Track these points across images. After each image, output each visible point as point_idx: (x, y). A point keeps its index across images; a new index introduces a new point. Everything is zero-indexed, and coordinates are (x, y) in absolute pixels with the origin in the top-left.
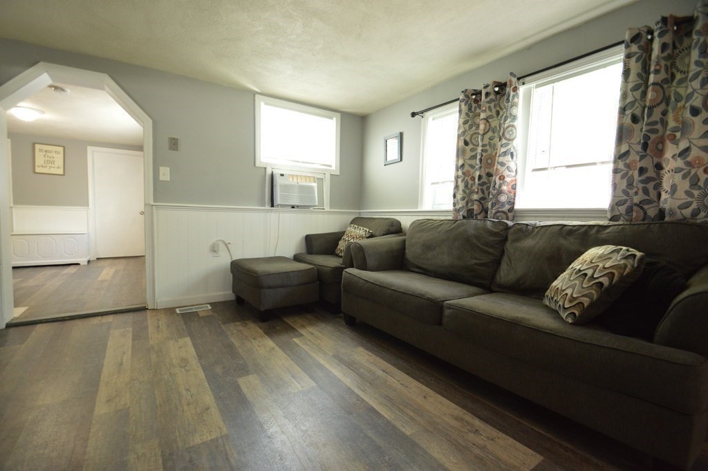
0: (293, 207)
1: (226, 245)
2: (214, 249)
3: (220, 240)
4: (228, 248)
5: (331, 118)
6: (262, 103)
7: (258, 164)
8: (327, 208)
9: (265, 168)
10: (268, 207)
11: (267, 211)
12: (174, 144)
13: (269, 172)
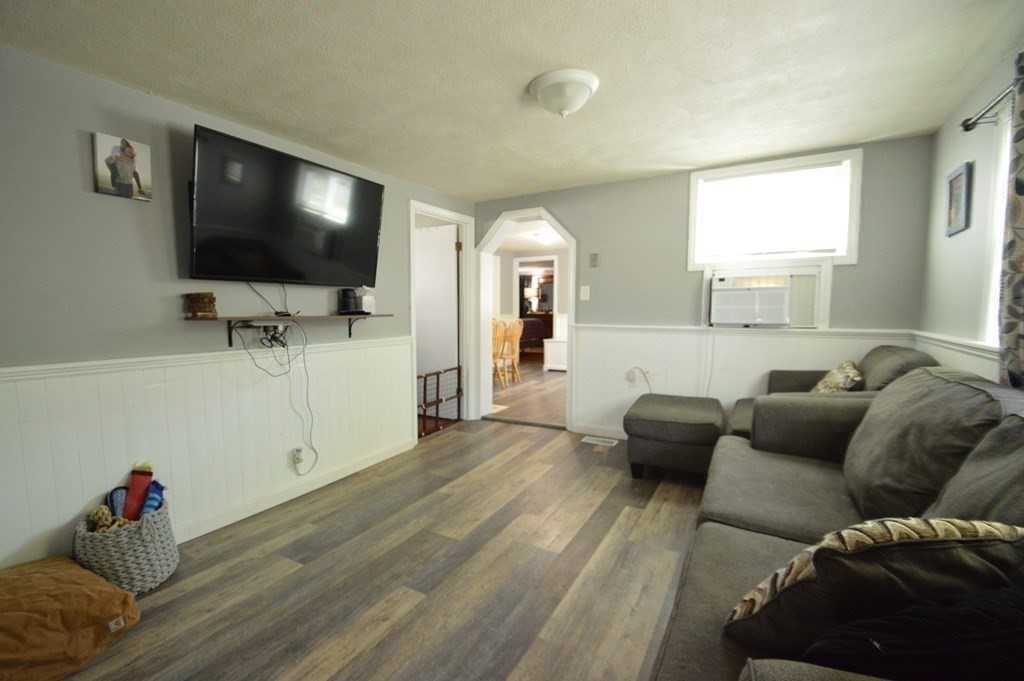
0: (747, 326)
1: (644, 373)
2: (630, 378)
3: (637, 368)
4: (646, 377)
5: (839, 163)
6: (701, 181)
7: (690, 268)
8: (823, 326)
9: (702, 272)
10: (704, 327)
11: (702, 331)
12: (594, 260)
13: (708, 275)
